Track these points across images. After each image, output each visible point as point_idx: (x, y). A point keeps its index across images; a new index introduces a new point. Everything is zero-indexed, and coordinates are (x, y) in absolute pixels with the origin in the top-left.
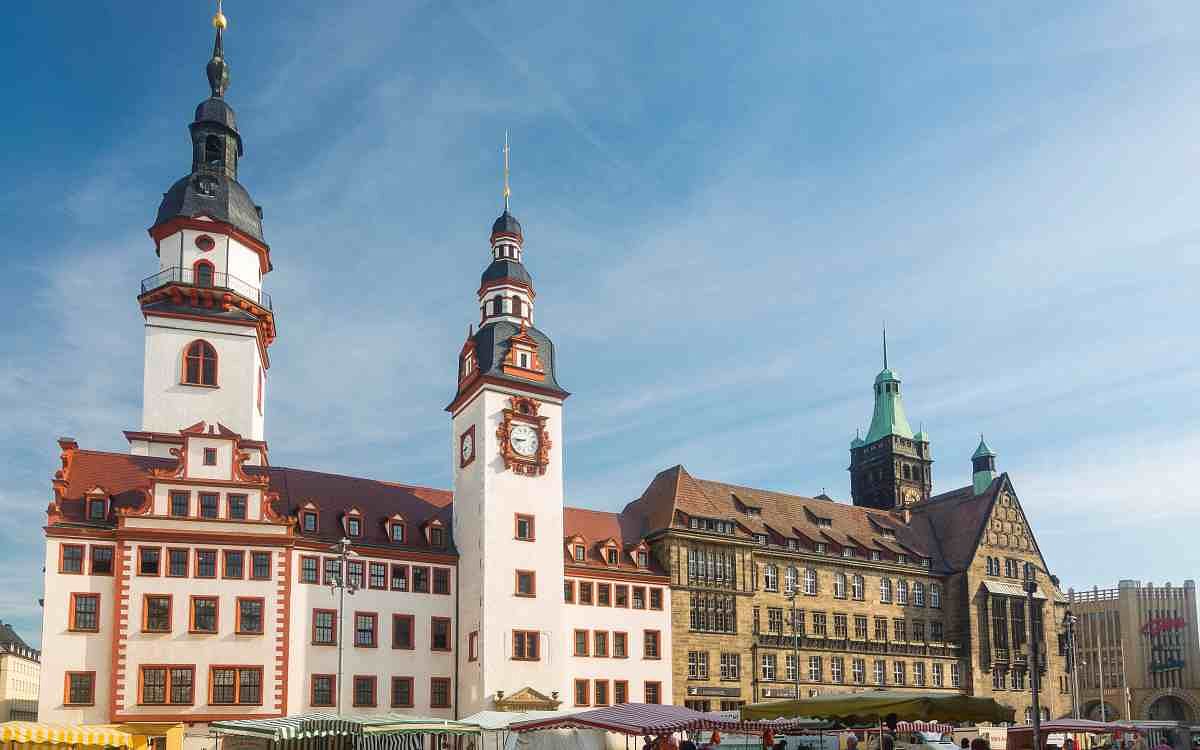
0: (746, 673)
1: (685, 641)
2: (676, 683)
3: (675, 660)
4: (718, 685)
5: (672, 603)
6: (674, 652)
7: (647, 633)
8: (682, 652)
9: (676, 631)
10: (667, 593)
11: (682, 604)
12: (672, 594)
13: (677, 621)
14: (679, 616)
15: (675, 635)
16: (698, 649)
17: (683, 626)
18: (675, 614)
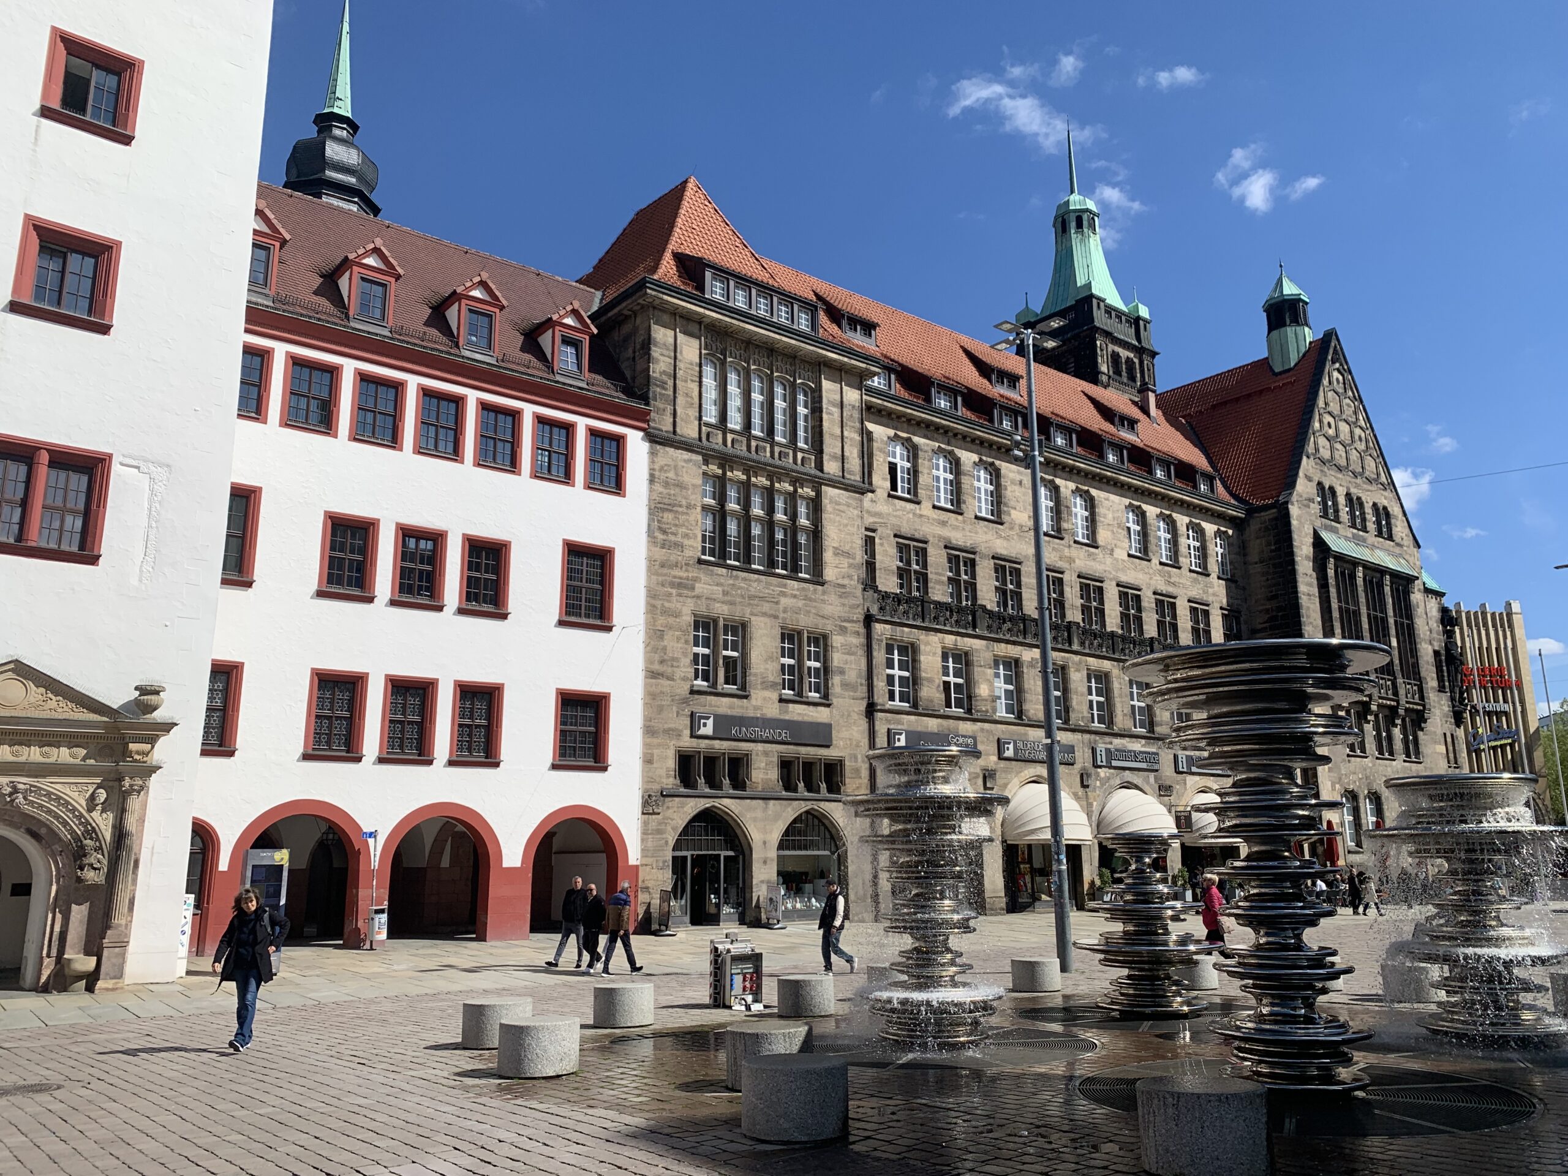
0: (845, 685)
1: (682, 586)
2: (652, 699)
3: (655, 635)
4: (773, 710)
5: (652, 479)
6: (652, 609)
7: (575, 552)
8: (677, 615)
9: (660, 554)
10: (636, 446)
11: (681, 486)
12: (653, 454)
13: (664, 532)
14: (668, 517)
15: (655, 567)
16: (721, 610)
17: (679, 546)
18: (658, 509)
